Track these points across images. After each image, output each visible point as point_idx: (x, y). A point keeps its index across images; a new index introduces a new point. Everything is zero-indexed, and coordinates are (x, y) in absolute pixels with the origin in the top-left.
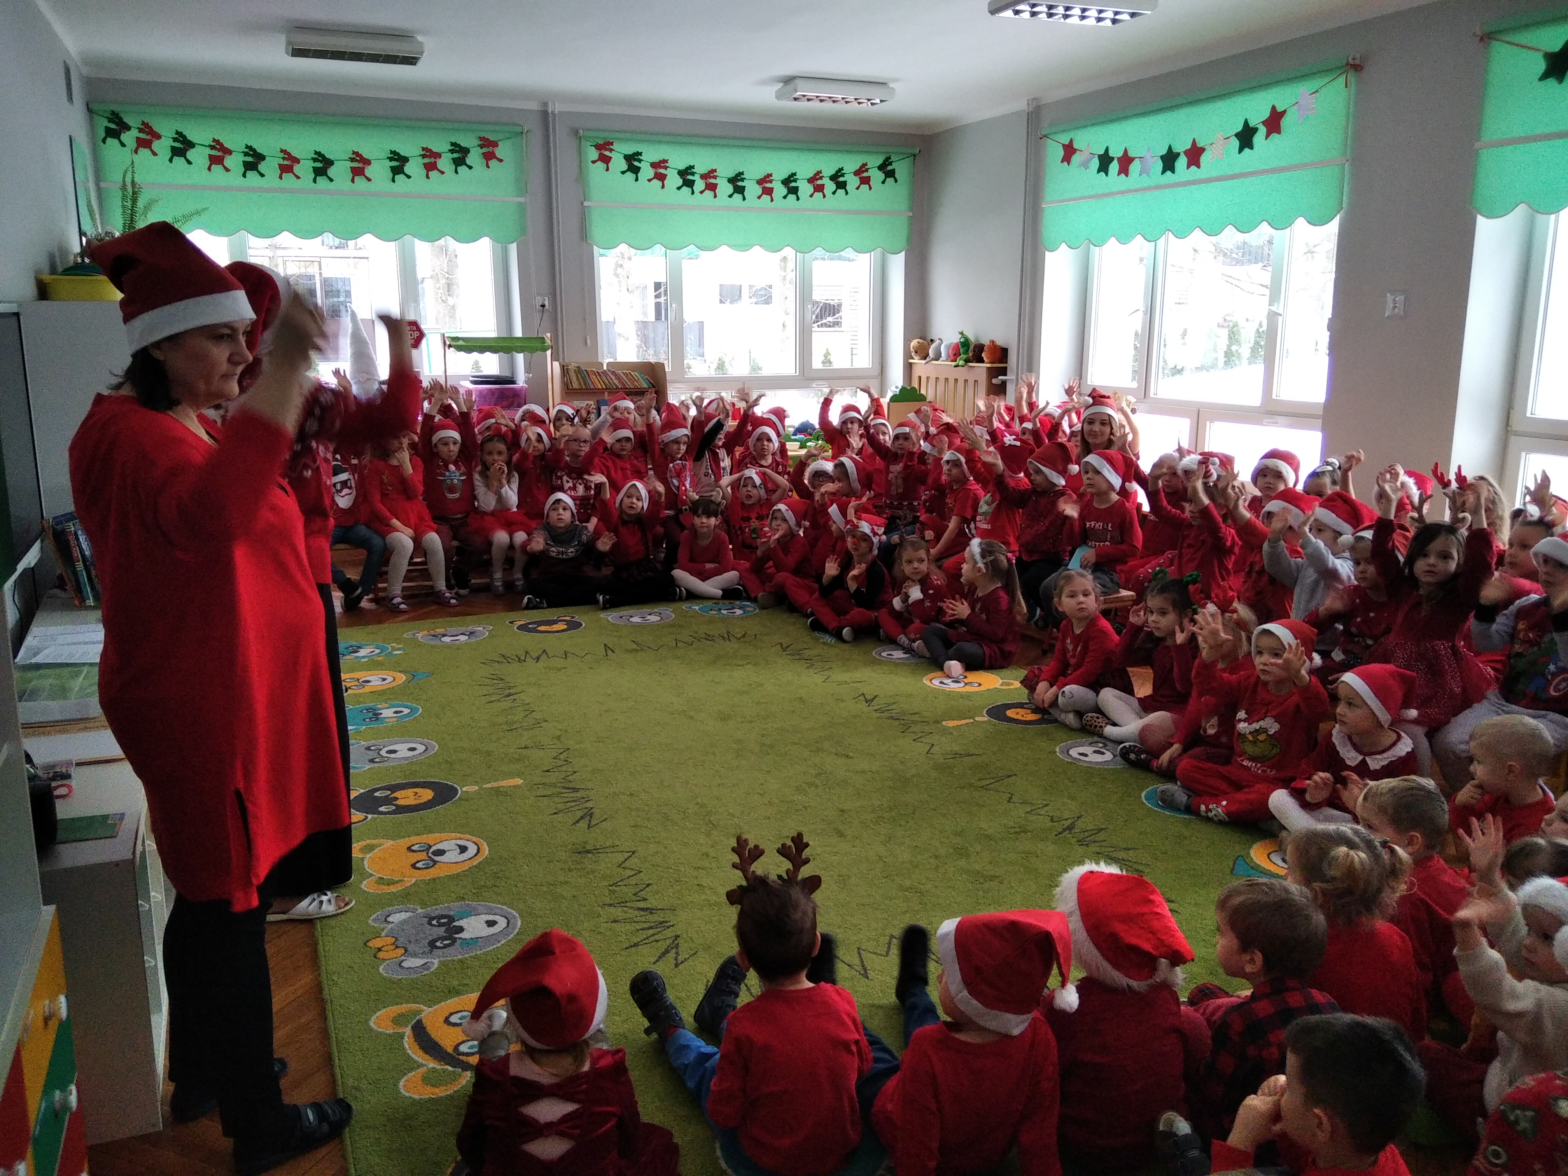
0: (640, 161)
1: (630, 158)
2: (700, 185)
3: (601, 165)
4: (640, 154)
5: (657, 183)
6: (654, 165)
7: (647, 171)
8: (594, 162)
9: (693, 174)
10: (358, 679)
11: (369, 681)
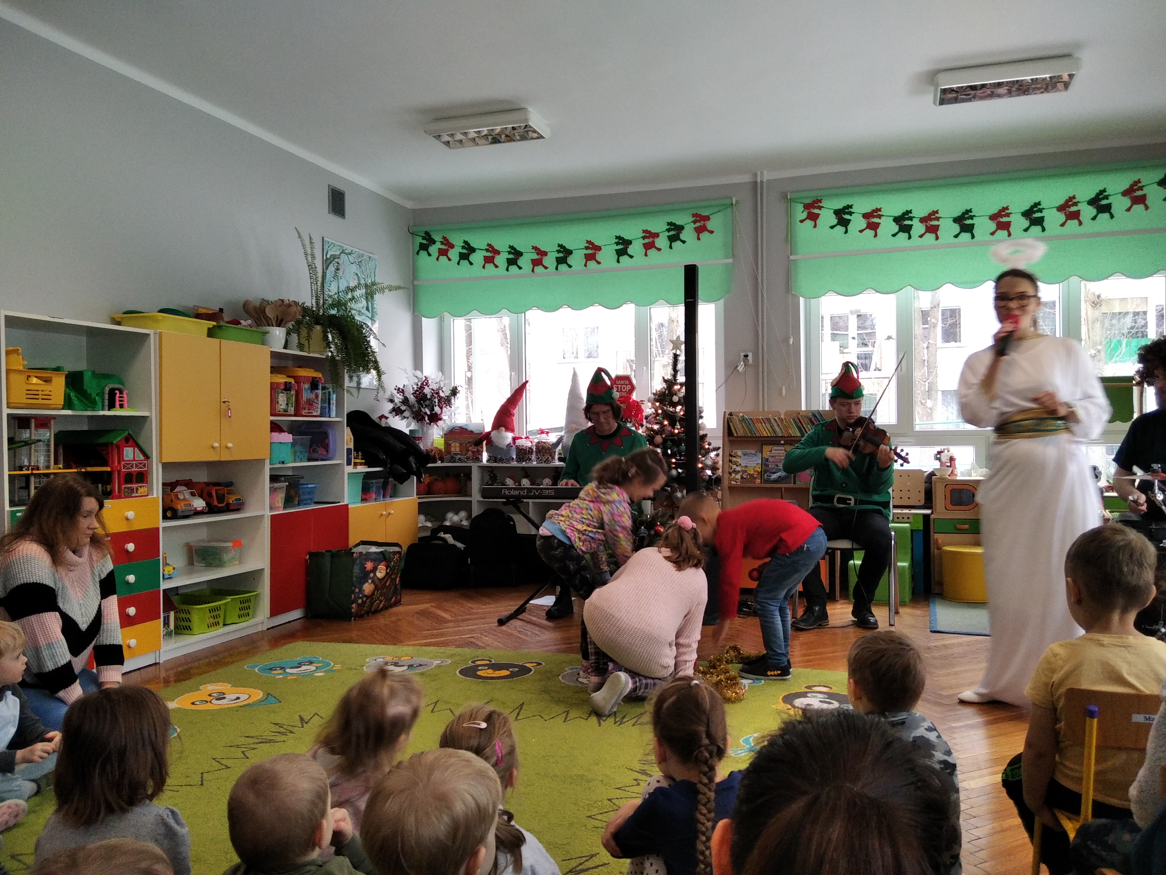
0: (851, 213)
1: (838, 213)
2: (918, 228)
3: (809, 223)
4: (851, 207)
5: (870, 233)
6: (866, 216)
7: (857, 222)
8: (802, 221)
9: (911, 219)
10: (224, 694)
11: (224, 698)
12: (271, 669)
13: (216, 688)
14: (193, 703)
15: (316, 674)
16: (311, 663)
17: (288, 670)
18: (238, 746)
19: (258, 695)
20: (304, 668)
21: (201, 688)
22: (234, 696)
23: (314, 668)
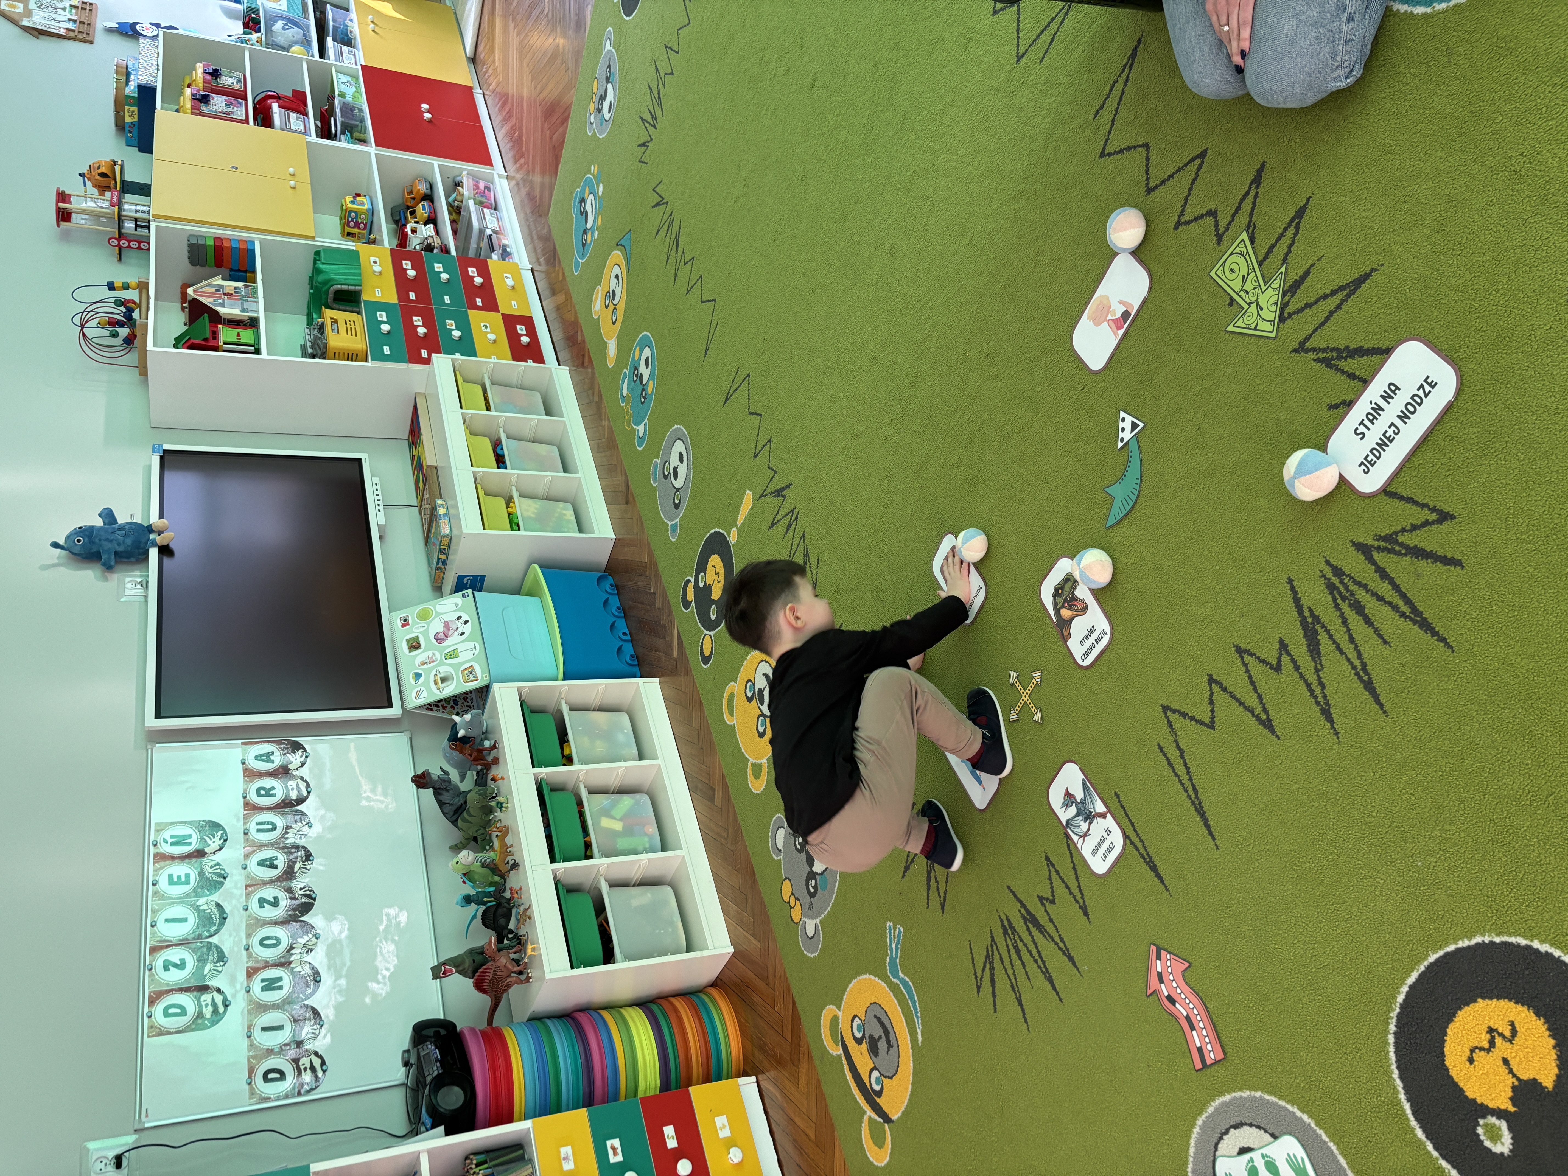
10: (608, 292)
11: (614, 292)
12: (584, 245)
13: (599, 299)
14: (614, 323)
15: (600, 194)
16: (583, 200)
17: (589, 226)
18: (677, 270)
19: (617, 255)
20: (588, 208)
21: (595, 317)
22: (614, 281)
23: (591, 196)
